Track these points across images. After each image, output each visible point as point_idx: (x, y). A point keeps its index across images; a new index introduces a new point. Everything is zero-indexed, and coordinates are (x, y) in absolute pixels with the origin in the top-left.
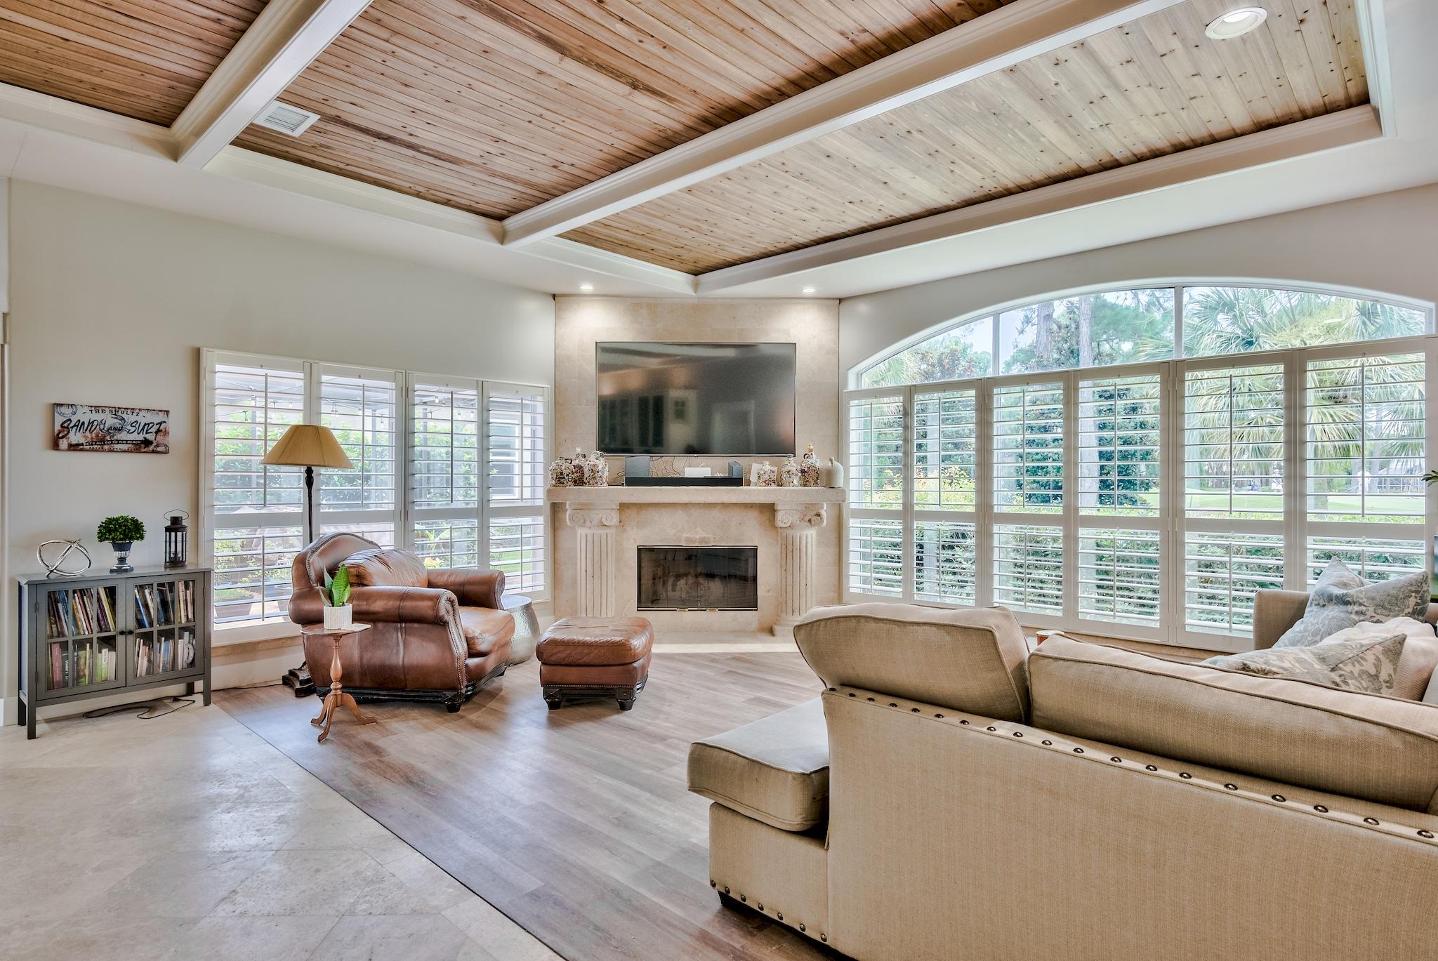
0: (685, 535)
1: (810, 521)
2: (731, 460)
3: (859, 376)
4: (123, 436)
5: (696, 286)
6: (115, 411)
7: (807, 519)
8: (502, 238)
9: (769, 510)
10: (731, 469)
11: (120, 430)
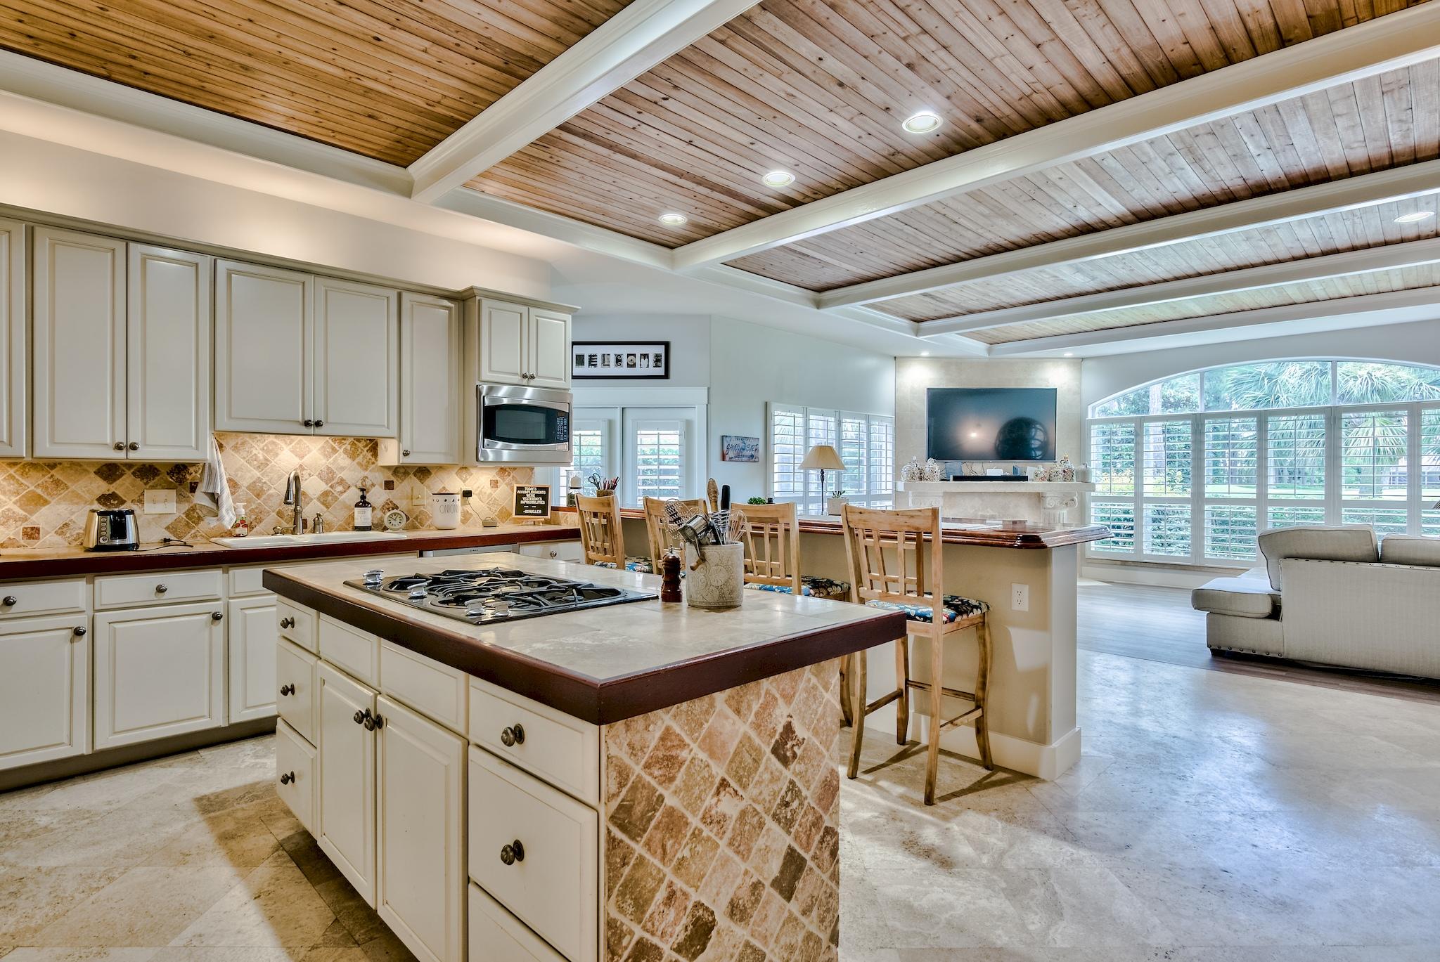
0: (980, 513)
1: (1067, 504)
2: (1014, 464)
3: (1094, 409)
4: (745, 453)
5: (989, 351)
6: (743, 439)
7: (1064, 502)
8: (917, 333)
9: (1039, 497)
10: (1015, 469)
11: (744, 449)
